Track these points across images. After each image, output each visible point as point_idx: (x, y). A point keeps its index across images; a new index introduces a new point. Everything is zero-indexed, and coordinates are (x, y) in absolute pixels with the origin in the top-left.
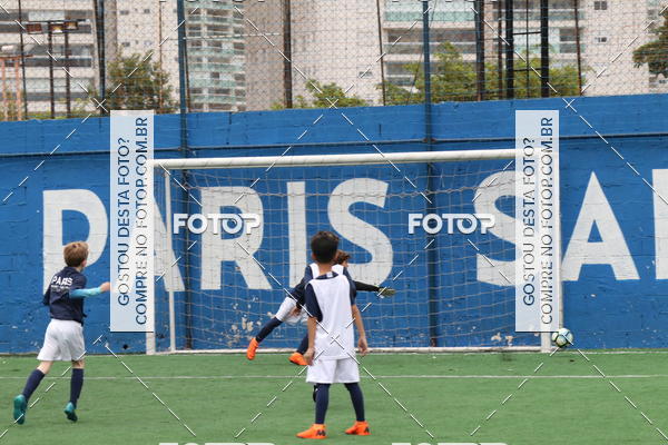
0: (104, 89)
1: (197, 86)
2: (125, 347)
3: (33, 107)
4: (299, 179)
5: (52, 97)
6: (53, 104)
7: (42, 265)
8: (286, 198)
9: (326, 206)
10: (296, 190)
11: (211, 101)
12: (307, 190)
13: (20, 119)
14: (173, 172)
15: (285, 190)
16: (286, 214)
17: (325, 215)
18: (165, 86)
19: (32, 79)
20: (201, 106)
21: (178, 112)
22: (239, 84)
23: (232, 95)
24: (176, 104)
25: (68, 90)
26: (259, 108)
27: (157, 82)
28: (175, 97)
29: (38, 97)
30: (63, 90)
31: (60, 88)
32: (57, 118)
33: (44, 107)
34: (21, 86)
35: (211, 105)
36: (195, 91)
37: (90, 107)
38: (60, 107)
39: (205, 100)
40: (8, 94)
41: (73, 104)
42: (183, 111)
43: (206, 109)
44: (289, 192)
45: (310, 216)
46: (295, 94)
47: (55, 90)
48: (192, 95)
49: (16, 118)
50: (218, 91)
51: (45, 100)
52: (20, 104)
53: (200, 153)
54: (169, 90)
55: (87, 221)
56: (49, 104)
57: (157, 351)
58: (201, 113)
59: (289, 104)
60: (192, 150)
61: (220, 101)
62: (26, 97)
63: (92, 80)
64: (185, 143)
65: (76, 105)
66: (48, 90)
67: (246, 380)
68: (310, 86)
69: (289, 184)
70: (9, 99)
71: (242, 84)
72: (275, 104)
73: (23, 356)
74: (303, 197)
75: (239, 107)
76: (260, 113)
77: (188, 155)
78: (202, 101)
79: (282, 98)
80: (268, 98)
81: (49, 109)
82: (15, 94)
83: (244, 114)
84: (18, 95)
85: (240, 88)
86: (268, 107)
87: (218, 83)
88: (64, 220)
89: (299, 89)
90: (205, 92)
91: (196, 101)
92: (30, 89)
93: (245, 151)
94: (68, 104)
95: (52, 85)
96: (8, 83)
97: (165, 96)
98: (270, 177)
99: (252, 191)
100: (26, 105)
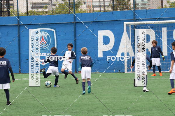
0: (113, 4)
1: (138, 3)
2: (119, 71)
3: (95, 9)
4: (165, 27)
5: (100, 6)
6: (100, 8)
7: (98, 50)
8: (161, 32)
9: (172, 34)
10: (164, 30)
11: (142, 7)
12: (167, 30)
13: (92, 12)
14: (131, 25)
15: (161, 30)
16: (161, 36)
17: (172, 36)
18: (130, 3)
19: (95, 2)
20: (138, 8)
21: (133, 10)
22: (149, 2)
23: (147, 5)
24: (132, 8)
25: (104, 4)
26: (154, 8)
27: (127, 2)
28: (132, 6)
29: (96, 7)
30: (103, 5)
31: (102, 4)
32: (101, 12)
33: (98, 9)
34: (92, 4)
35: (141, 8)
36: (137, 4)
37: (110, 9)
38: (102, 9)
39: (140, 7)
40: (89, 6)
41: (105, 8)
42: (134, 9)
43: (140, 9)
44: (162, 30)
45: (168, 36)
46: (164, 4)
47: (101, 5)
48: (136, 5)
49: (91, 12)
50: (143, 4)
51: (98, 7)
52: (92, 8)
53: (139, 20)
54: (130, 4)
55: (109, 38)
56: (99, 8)
57: (128, 72)
58: (139, 10)
59: (162, 7)
60: (137, 19)
61: (144, 7)
62: (93, 6)
63: (110, 2)
64: (135, 18)
65: (106, 8)
66: (99, 5)
67: (151, 80)
68: (168, 2)
69: (162, 28)
70: (89, 7)
71: (150, 2)
72: (158, 7)
73: (93, 73)
74: (166, 31)
75: (149, 8)
76: (155, 10)
77: (135, 21)
78: (139, 7)
79: (161, 5)
80: (157, 6)
81: (99, 9)
82: (90, 6)
83: (150, 10)
84: (91, 6)
85: (149, 3)
86: (157, 8)
87: (143, 2)
88: (103, 38)
89: (165, 3)
90: (140, 4)
91: (138, 7)
92: (94, 4)
93: (151, 20)
94: (104, 8)
95: (100, 3)
96: (89, 3)
97: (129, 5)
98: (157, 26)
99: (152, 30)
100: (93, 8)
